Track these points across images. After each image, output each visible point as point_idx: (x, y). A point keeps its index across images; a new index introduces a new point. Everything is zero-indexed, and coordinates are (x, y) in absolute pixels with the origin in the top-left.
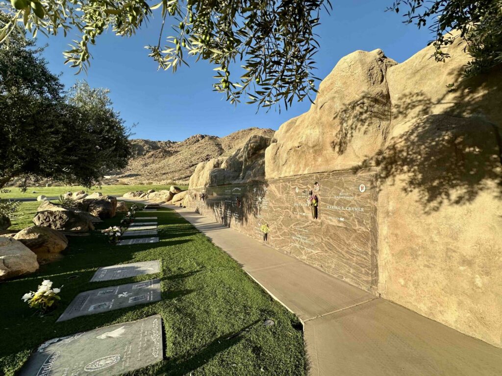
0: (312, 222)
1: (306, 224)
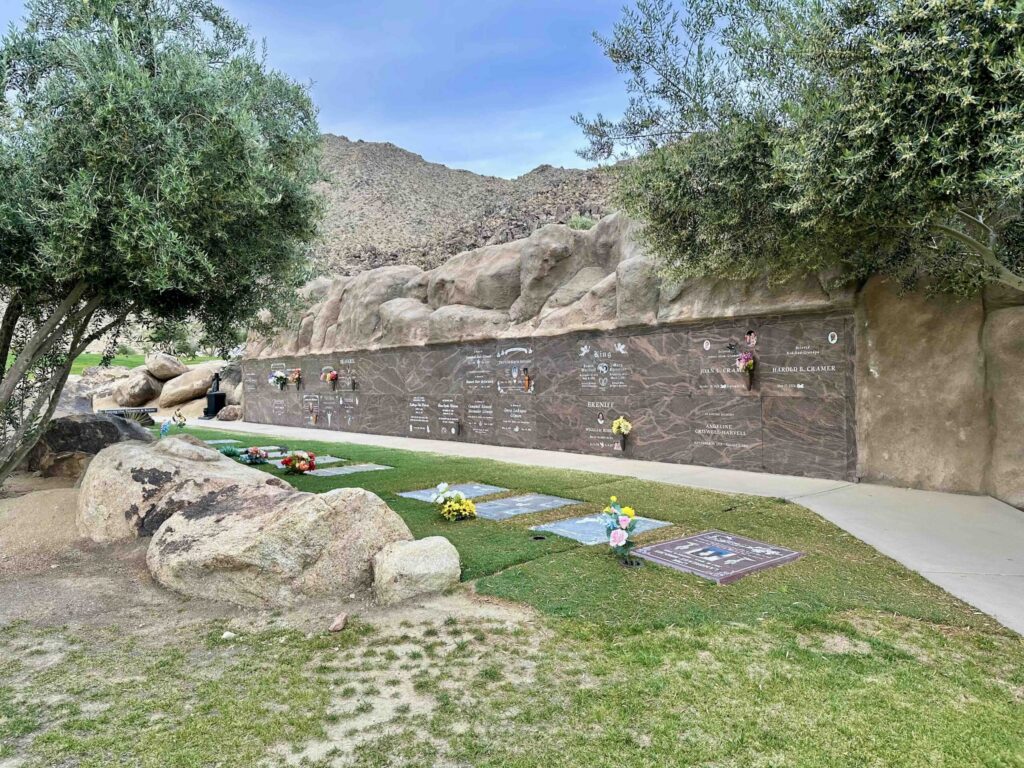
0: (743, 397)
1: (729, 404)
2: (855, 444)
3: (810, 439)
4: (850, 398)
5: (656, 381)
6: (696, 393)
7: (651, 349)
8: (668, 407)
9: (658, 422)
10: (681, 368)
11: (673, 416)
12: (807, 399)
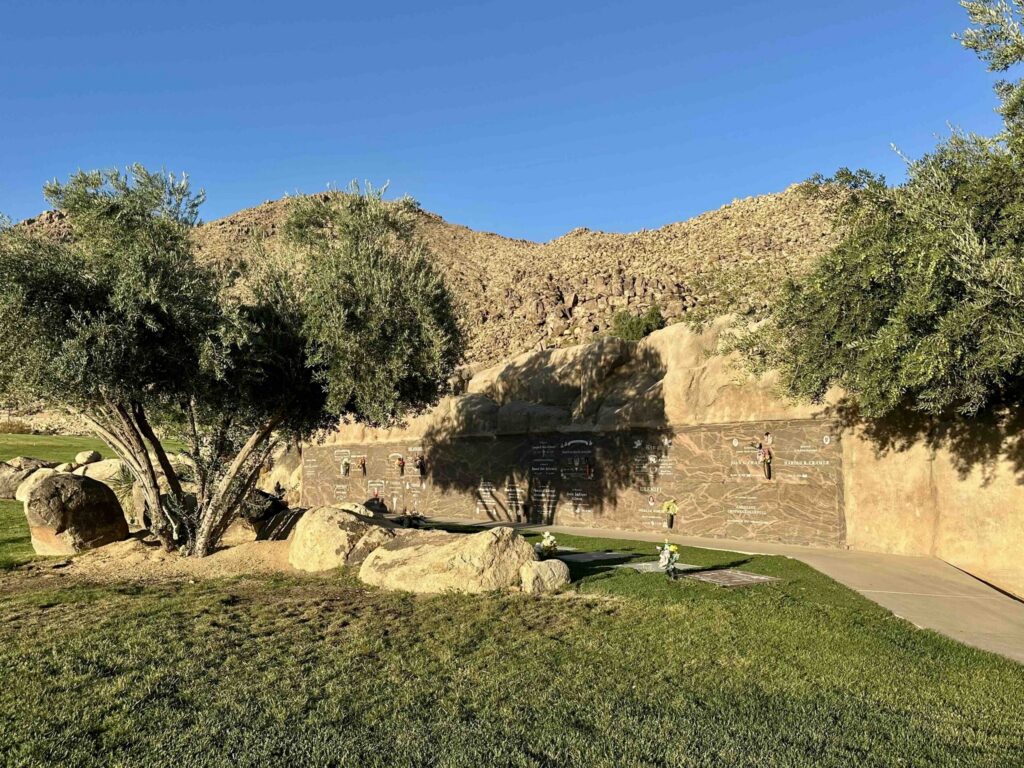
0: (763, 484)
1: (753, 489)
2: (844, 520)
3: (813, 517)
4: (841, 485)
5: (696, 470)
6: (728, 480)
7: (692, 444)
8: (707, 491)
9: (698, 504)
10: (716, 460)
11: (710, 499)
12: (810, 486)
